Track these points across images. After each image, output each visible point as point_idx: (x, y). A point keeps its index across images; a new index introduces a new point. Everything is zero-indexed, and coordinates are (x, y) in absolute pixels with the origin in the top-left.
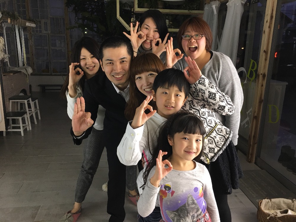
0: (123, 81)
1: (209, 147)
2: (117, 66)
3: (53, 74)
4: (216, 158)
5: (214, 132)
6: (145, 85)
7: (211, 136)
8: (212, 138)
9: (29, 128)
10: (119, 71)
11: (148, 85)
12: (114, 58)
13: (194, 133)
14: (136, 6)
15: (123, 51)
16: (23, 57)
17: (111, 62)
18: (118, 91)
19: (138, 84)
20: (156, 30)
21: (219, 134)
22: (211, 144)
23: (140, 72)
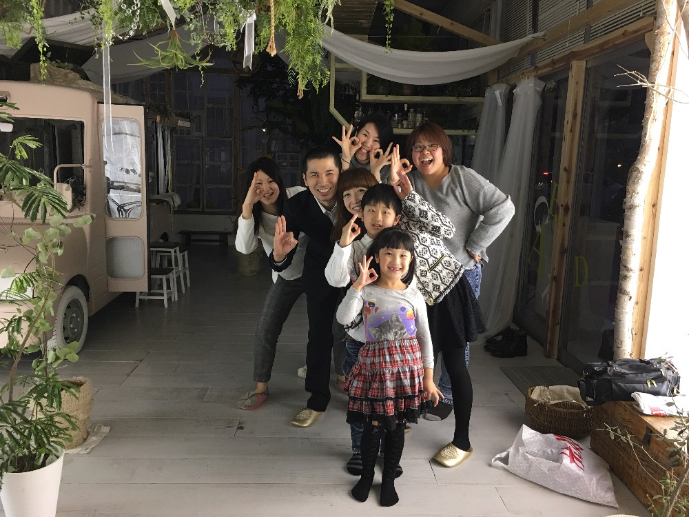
0: (330, 196)
1: (433, 284)
2: (322, 178)
3: (207, 210)
4: (441, 299)
5: (440, 264)
6: (354, 202)
7: (436, 269)
8: (437, 272)
9: (175, 297)
10: (325, 184)
11: (357, 203)
12: (319, 171)
13: (397, 248)
14: (364, 90)
15: (329, 163)
16: (166, 178)
17: (316, 174)
18: (324, 210)
19: (346, 202)
20: (378, 139)
21: (446, 269)
22: (435, 279)
23: (349, 188)
